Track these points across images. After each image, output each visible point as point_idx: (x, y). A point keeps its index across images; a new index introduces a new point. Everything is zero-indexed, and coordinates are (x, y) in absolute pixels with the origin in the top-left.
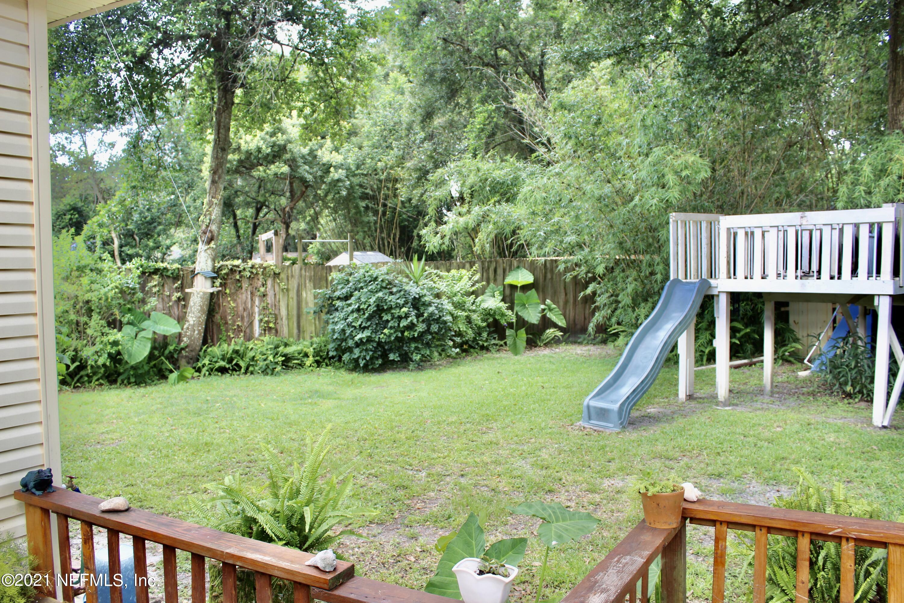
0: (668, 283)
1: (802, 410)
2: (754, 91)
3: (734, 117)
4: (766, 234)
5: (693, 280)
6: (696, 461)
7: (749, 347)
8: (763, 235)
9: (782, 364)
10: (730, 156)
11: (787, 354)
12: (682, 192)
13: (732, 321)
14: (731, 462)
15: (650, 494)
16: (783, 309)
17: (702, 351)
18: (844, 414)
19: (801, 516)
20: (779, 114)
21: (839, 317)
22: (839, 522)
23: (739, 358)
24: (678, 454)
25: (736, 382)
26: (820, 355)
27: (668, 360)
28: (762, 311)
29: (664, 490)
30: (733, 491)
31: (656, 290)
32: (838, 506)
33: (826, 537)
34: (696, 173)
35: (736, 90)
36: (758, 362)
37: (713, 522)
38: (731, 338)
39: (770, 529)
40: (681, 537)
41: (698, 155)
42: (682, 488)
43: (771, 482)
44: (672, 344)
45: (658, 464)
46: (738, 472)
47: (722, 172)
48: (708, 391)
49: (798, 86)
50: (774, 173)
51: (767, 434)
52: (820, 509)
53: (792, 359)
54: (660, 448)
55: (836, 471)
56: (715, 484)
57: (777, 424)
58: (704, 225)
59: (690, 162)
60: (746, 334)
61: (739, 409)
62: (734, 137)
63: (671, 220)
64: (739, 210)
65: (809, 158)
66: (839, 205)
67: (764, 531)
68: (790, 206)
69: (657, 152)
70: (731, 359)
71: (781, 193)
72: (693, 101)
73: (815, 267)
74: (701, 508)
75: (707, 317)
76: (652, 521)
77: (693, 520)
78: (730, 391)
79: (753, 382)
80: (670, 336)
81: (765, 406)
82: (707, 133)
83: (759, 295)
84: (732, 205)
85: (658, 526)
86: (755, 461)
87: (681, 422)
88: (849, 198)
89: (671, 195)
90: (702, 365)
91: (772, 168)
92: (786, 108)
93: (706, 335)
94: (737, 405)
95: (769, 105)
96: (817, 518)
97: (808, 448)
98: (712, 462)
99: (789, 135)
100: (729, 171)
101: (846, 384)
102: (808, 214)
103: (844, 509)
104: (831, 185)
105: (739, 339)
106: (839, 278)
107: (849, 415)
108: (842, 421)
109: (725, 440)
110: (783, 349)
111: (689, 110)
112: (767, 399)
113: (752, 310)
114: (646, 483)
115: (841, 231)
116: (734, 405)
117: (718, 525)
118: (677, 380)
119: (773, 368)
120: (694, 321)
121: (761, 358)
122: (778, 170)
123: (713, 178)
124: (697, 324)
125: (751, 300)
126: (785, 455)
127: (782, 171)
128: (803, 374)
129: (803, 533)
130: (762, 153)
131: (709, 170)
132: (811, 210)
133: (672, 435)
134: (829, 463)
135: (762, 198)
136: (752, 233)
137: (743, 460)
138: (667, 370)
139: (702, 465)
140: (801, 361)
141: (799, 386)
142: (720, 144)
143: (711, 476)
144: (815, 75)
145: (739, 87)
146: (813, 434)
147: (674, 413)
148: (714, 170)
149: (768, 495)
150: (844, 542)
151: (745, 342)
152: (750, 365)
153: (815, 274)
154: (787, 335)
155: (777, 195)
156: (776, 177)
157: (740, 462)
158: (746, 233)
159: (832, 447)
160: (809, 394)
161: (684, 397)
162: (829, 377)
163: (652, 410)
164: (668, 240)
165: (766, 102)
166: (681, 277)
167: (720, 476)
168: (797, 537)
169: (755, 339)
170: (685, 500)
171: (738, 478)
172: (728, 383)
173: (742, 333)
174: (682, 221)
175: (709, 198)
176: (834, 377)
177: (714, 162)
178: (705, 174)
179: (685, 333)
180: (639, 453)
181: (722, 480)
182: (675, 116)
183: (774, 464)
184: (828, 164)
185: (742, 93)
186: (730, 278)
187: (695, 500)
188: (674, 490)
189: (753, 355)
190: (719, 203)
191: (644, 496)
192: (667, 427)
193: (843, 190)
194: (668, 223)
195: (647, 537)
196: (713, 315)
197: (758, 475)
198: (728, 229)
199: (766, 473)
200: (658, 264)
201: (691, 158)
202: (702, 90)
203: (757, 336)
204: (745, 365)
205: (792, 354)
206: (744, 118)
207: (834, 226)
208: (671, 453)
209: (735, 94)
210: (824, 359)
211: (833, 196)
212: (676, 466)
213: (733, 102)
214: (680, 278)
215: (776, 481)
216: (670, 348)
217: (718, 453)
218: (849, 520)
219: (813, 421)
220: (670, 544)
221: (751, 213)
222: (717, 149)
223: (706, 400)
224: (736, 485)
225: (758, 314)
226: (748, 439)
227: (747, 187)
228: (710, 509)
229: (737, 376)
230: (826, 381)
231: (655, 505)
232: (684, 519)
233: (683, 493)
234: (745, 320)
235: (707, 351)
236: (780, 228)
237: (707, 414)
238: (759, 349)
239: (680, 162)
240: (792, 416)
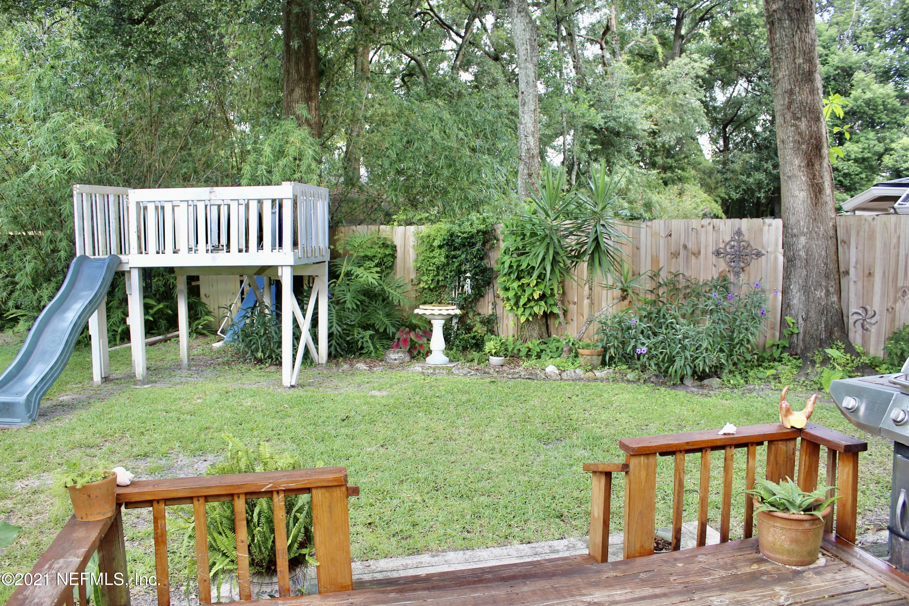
0: (75, 260)
1: (219, 379)
2: (161, 63)
3: (140, 89)
4: (176, 208)
5: (101, 256)
6: (120, 445)
7: (163, 323)
8: (173, 210)
9: (197, 338)
10: (137, 129)
11: (200, 327)
12: (85, 163)
13: (145, 297)
14: (156, 440)
15: (78, 486)
16: (194, 284)
17: (114, 330)
18: (257, 379)
19: (235, 479)
20: (185, 90)
21: (247, 289)
22: (269, 478)
23: (153, 335)
24: (99, 440)
25: (152, 359)
26: (233, 325)
27: (79, 342)
28: (174, 286)
29: (94, 479)
30: (161, 469)
31: (60, 268)
32: (266, 464)
33: (258, 494)
34: (102, 143)
35: (143, 60)
36: (173, 337)
37: (150, 503)
38: (145, 315)
39: (207, 498)
40: (117, 526)
41: (103, 124)
42: (114, 474)
43: (197, 453)
44: (83, 324)
45: (77, 454)
46: (164, 449)
47: (128, 145)
48: (124, 372)
49: (204, 64)
50: (182, 148)
51: (188, 407)
52: (250, 469)
53: (205, 332)
54: (78, 436)
55: (255, 433)
56: (142, 465)
57: (197, 396)
58: (111, 198)
59: (95, 131)
60: (159, 310)
61: (158, 385)
62: (141, 109)
63: (75, 193)
64: (147, 184)
65: (214, 137)
66: (244, 181)
67: (202, 500)
68: (198, 182)
69: (57, 118)
70: (146, 337)
71: (188, 168)
72: (96, 67)
73: (224, 241)
74: (136, 490)
75: (118, 294)
76: (84, 515)
77: (130, 505)
78: (148, 369)
79: (170, 357)
80: (79, 317)
81: (183, 380)
82: (112, 103)
83: (171, 270)
84: (139, 179)
85: (91, 519)
86: (179, 435)
87: (98, 406)
88: (252, 176)
89: (74, 165)
90: (115, 345)
91: (179, 143)
92: (193, 85)
93: (119, 313)
94: (156, 382)
95: (176, 80)
96: (249, 478)
97: (228, 415)
98: (137, 442)
99: (195, 113)
100: (135, 144)
101: (257, 351)
102: (216, 189)
103: (271, 466)
104: (235, 164)
105: (152, 316)
106: (247, 251)
107: (262, 379)
108: (256, 386)
109: (147, 418)
110: (196, 322)
111: (90, 76)
112: (185, 373)
113: (165, 285)
114: (73, 476)
115: (247, 206)
116: (152, 382)
117: (155, 504)
118: (91, 363)
119: (189, 342)
120: (105, 300)
121: (176, 333)
122: (185, 146)
123: (119, 150)
124: (107, 304)
125: (163, 276)
126: (207, 425)
127: (189, 147)
128: (217, 345)
129: (238, 495)
130: (169, 128)
131: (115, 141)
132: (217, 186)
133: (91, 421)
134: (248, 426)
135: (170, 174)
136: (163, 208)
137: (168, 435)
138: (78, 353)
139: (127, 448)
140: (215, 333)
141: (214, 357)
142: (126, 115)
143: (137, 457)
144: (220, 55)
145: (146, 57)
146: (232, 401)
147: (89, 398)
148: (119, 142)
149: (196, 466)
150: (275, 495)
151: (159, 318)
152: (166, 341)
153: (225, 248)
154: (200, 308)
155: (185, 170)
156: (183, 153)
157: (165, 438)
158: (157, 208)
159: (249, 411)
160: (224, 363)
161: (100, 379)
162: (242, 346)
163: (65, 397)
164: (72, 215)
165: (173, 76)
166: (89, 253)
167: (146, 455)
168: (233, 500)
169: (168, 314)
170: (118, 486)
171: (165, 455)
172: (145, 362)
173: (155, 309)
174: (87, 194)
175: (115, 171)
176: (246, 346)
177: (119, 133)
178: (111, 145)
179: (96, 312)
180: (55, 446)
181: (149, 459)
182: (76, 80)
183: (198, 435)
184: (232, 143)
185: (149, 65)
186: (141, 253)
187: (129, 483)
188: (105, 478)
189: (167, 330)
190: (126, 177)
191: (72, 489)
192: (84, 414)
193: (246, 169)
194: (72, 196)
195: (80, 533)
196: (125, 292)
197: (184, 448)
198: (138, 203)
199: (192, 445)
200: (61, 240)
201: (96, 127)
202: (106, 56)
203: (170, 312)
204: (160, 341)
205: (205, 327)
206: (151, 90)
207: (241, 202)
208: (91, 441)
209: (142, 65)
210: (236, 329)
211: (238, 174)
212: (98, 453)
213: (140, 72)
214: (87, 254)
215: (203, 451)
216: (80, 329)
217: (142, 433)
218: (277, 475)
219: (230, 389)
220: (106, 535)
221: (159, 187)
222: (123, 119)
223: (123, 381)
224: (163, 462)
225: (170, 289)
226: (170, 415)
227: (155, 161)
228: (146, 489)
229: (153, 353)
230: (239, 350)
231: (86, 497)
232: (119, 505)
233: (115, 479)
234: (158, 296)
235: (120, 330)
236: (190, 203)
237: (126, 395)
238: (173, 324)
239: (83, 130)
240: (210, 386)
